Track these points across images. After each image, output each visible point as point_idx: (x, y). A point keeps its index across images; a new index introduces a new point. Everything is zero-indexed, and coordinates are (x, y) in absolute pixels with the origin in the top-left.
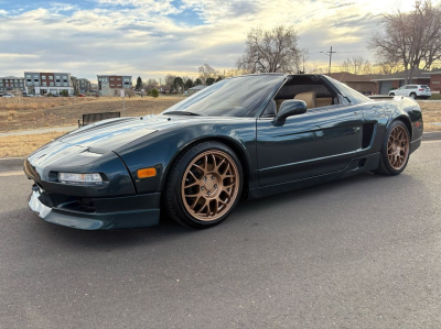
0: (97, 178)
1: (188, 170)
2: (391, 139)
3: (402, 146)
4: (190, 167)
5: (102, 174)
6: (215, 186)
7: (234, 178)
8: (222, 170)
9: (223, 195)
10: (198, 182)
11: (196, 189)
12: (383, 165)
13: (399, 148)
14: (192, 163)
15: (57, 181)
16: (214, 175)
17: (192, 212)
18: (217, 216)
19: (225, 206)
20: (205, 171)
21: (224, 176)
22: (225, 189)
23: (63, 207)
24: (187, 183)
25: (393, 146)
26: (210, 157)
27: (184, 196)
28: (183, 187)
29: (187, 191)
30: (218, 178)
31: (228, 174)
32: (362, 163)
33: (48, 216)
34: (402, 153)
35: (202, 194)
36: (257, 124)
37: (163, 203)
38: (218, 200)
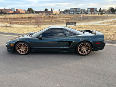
1: (17, 46)
20: (21, 46)
21: (25, 47)
22: (25, 50)
26: (22, 44)
35: (21, 50)
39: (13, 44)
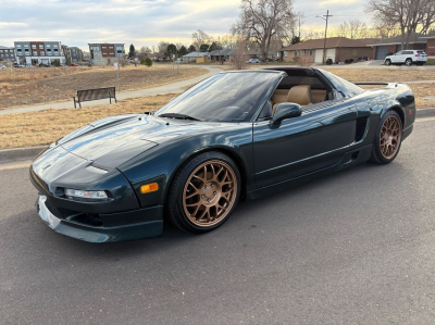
0: (102, 195)
1: (189, 182)
2: (384, 130)
3: (394, 135)
4: (190, 178)
5: (106, 192)
6: (215, 193)
7: (232, 184)
8: (220, 178)
9: (222, 201)
10: (198, 192)
11: (196, 199)
12: (375, 156)
13: (391, 138)
14: (193, 175)
15: (65, 196)
16: (214, 183)
17: (193, 220)
18: (217, 221)
19: (224, 211)
20: (205, 180)
21: (223, 183)
22: (224, 195)
23: (72, 219)
24: (188, 194)
25: (386, 136)
26: (209, 167)
27: (185, 206)
28: (184, 198)
29: (188, 201)
30: (217, 186)
31: (226, 180)
32: (355, 156)
33: (58, 227)
34: (394, 142)
35: (203, 202)
36: (253, 129)
37: (166, 214)
38: (218, 206)
39: (160, 181)
